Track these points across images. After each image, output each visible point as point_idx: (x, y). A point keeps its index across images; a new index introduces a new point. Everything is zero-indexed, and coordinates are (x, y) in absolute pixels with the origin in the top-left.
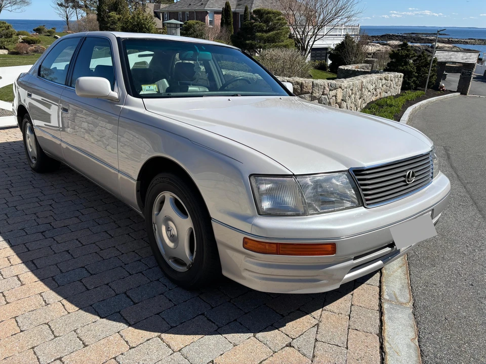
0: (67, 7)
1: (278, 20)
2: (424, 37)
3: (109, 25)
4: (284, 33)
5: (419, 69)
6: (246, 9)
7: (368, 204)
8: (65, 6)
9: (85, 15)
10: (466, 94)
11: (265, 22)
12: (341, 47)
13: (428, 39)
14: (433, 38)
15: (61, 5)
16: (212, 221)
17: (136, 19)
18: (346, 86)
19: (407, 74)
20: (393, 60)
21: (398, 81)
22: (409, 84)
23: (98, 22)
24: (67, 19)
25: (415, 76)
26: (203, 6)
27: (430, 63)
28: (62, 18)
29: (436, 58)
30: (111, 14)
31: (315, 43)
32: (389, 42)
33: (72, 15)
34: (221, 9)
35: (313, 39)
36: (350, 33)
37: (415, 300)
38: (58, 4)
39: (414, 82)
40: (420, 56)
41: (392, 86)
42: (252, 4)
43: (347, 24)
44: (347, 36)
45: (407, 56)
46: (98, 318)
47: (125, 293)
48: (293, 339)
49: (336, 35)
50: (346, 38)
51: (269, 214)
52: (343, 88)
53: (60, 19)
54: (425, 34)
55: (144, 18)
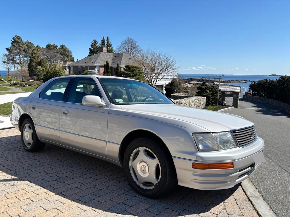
0: (9, 63)
1: (139, 70)
2: (209, 79)
3: (36, 73)
4: (142, 77)
5: (212, 95)
6: (118, 65)
7: (240, 146)
8: (7, 63)
9: (20, 68)
10: (237, 107)
11: (131, 72)
12: (171, 84)
13: (211, 81)
14: (213, 80)
15: (5, 62)
16: (173, 158)
17: (53, 70)
18: (184, 102)
19: (208, 98)
20: (199, 91)
21: (204, 101)
22: (209, 102)
23: (28, 72)
24: (8, 70)
25: (211, 99)
26: (93, 63)
27: (218, 92)
28: (5, 70)
29: (220, 89)
30: (38, 67)
31: (157, 82)
32: (191, 82)
33: (11, 68)
34: (104, 65)
35: (156, 80)
36: (175, 78)
37: (262, 195)
38: (3, 62)
39: (211, 101)
40: (212, 89)
41: (201, 103)
42: (121, 62)
43: (173, 73)
44: (173, 79)
45: (206, 88)
46: (116, 214)
47: (122, 203)
48: (217, 215)
49: (166, 79)
50: (173, 80)
51: (202, 151)
52: (183, 104)
53: (4, 70)
54: (209, 78)
55: (59, 69)
